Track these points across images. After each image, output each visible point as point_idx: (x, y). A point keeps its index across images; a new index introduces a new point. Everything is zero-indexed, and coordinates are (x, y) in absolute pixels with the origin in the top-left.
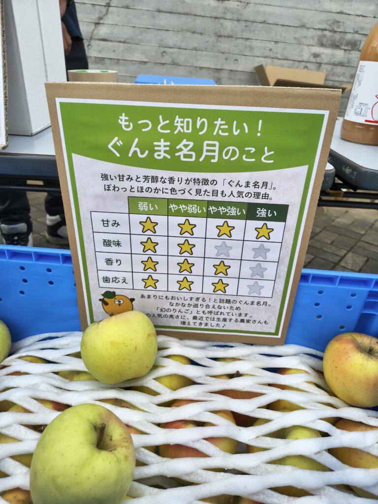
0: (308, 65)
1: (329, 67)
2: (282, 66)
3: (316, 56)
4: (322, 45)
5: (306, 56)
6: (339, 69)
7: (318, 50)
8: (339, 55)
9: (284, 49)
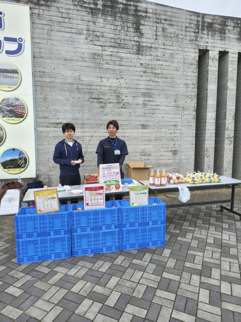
0: (139, 161)
1: (145, 161)
2: (132, 162)
3: (141, 158)
4: (142, 156)
5: (138, 159)
6: (147, 161)
7: (141, 157)
8: (146, 157)
9: (132, 158)
